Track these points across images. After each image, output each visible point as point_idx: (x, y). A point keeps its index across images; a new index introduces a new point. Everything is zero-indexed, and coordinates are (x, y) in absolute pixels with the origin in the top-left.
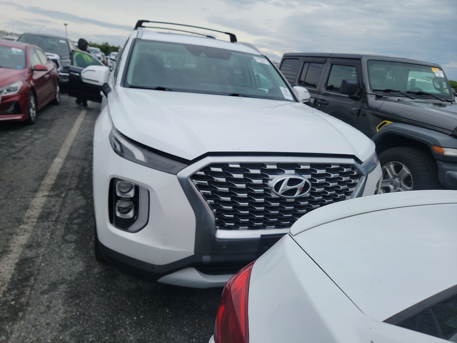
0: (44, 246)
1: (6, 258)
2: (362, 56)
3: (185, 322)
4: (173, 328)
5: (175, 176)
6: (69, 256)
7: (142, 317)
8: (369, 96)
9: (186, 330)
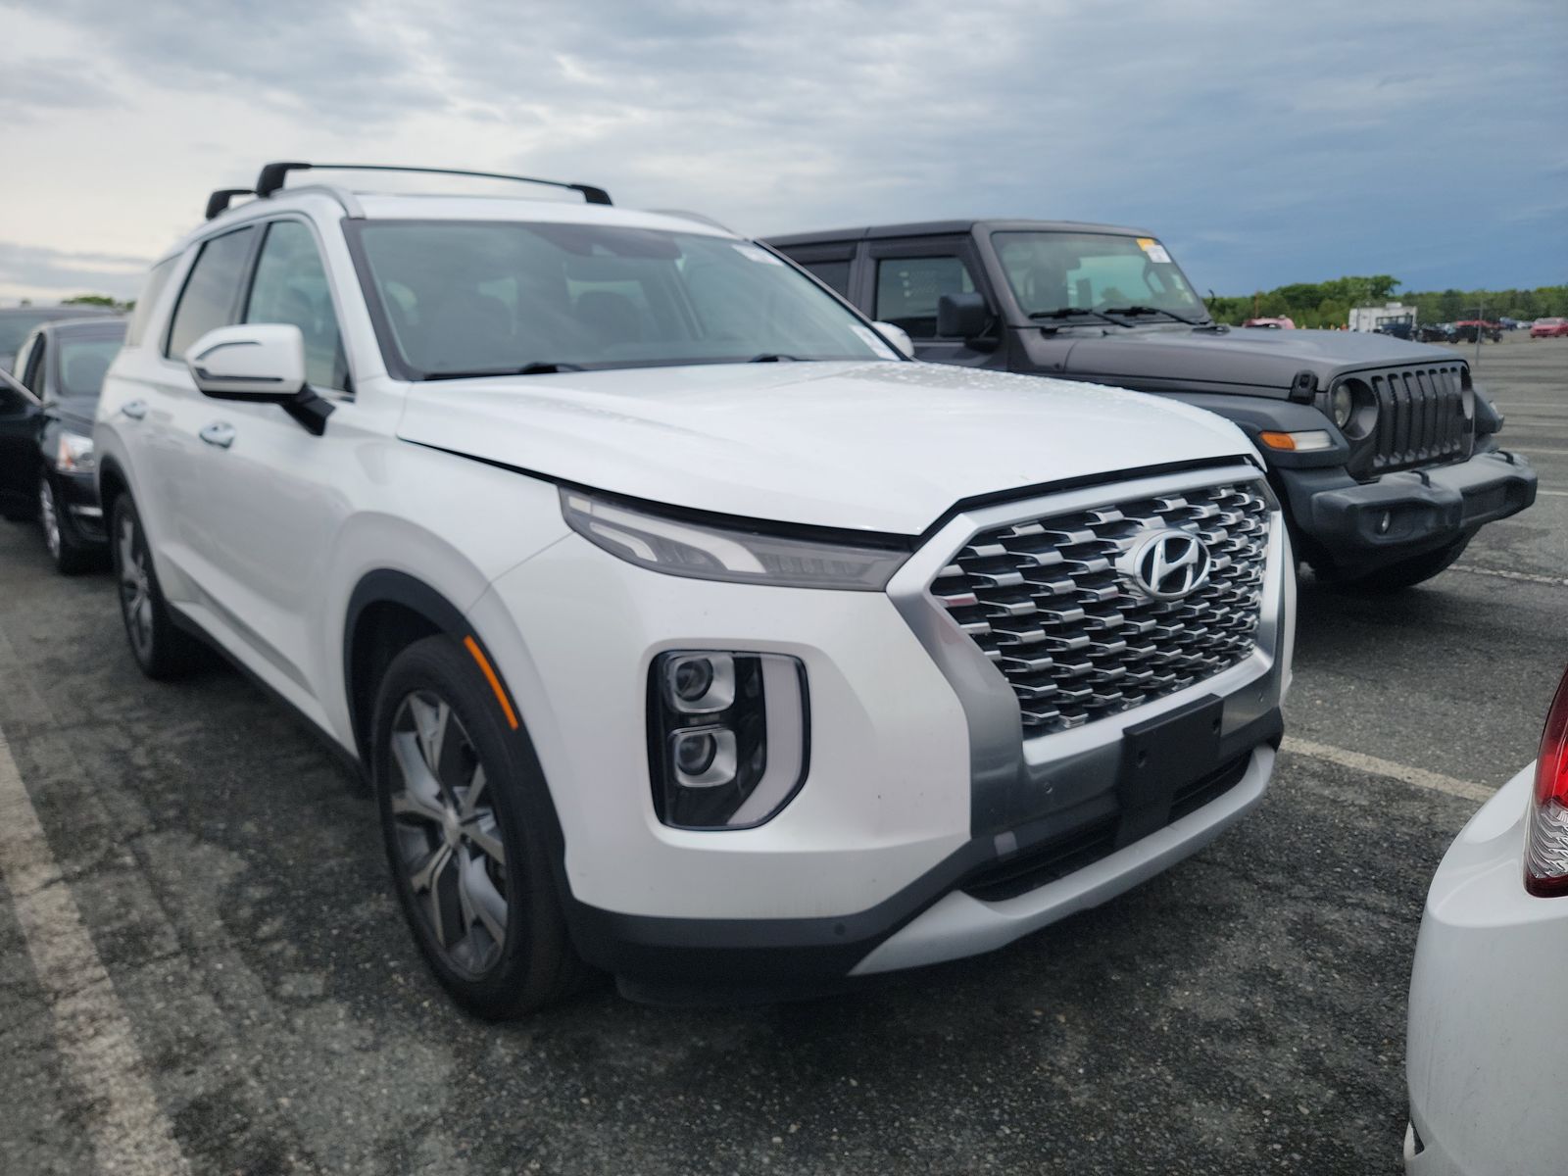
0: (225, 1042)
1: (111, 1133)
2: (973, 224)
3: (934, 1094)
4: (914, 1124)
5: (883, 594)
6: (356, 1042)
7: (793, 1129)
8: (1024, 335)
9: (957, 1111)
